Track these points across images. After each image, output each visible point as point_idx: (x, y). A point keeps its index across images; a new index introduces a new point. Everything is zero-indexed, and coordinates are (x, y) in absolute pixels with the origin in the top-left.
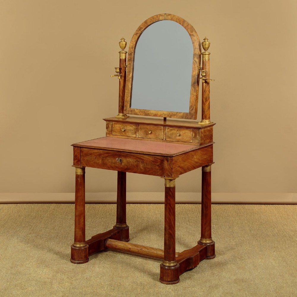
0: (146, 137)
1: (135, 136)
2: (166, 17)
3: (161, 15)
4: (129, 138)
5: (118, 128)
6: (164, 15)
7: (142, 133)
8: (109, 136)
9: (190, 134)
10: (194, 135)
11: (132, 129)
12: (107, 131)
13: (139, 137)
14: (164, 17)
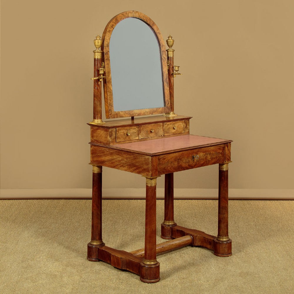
0: (147, 136)
1: (137, 138)
2: (134, 14)
3: (130, 12)
4: (132, 141)
5: (122, 134)
6: (133, 12)
7: (144, 134)
8: (112, 144)
9: (182, 125)
10: (185, 125)
11: (135, 132)
12: (111, 139)
13: (142, 138)
14: (132, 14)
